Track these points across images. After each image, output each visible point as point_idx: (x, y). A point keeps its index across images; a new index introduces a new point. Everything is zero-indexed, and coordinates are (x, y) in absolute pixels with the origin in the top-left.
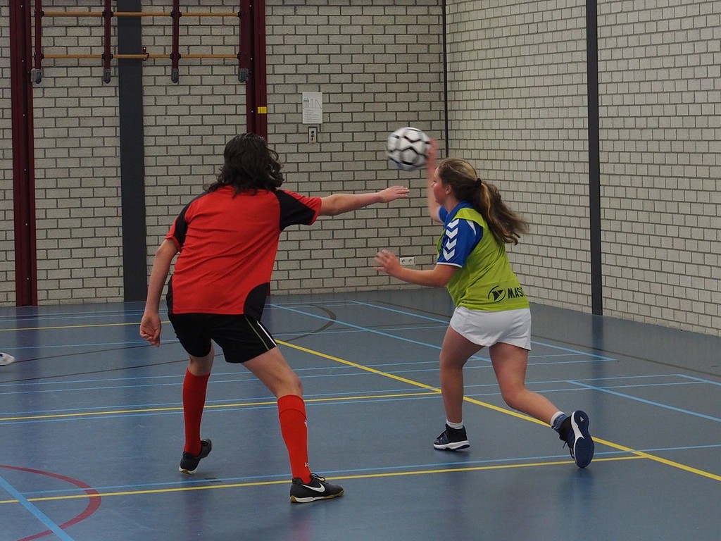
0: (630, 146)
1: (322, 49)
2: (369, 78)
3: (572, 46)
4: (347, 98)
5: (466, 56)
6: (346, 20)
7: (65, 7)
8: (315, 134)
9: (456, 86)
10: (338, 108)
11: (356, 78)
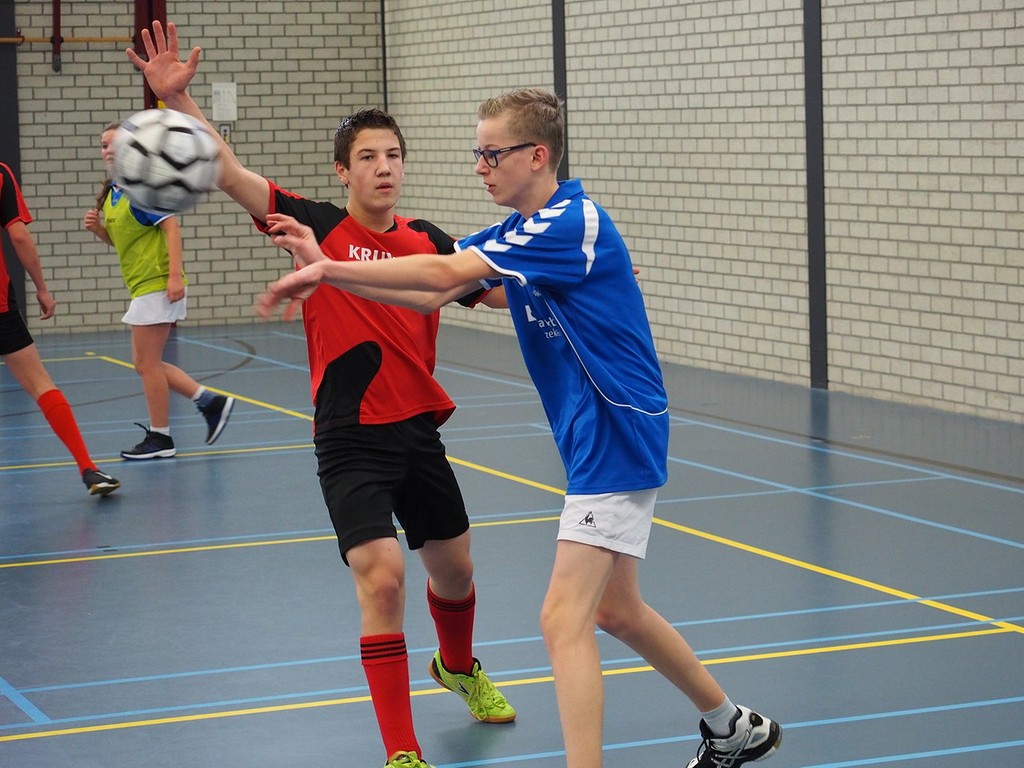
0: (605, 145)
1: (236, 31)
2: (293, 66)
3: (534, 27)
4: (266, 89)
5: (409, 39)
8: (228, 133)
9: (396, 75)
10: (255, 101)
11: (277, 66)
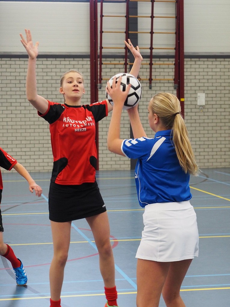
1: (205, 77)
2: (223, 88)
4: (214, 95)
6: (214, 66)
7: (110, 61)
8: (202, 109)
10: (211, 99)
11: (218, 88)
